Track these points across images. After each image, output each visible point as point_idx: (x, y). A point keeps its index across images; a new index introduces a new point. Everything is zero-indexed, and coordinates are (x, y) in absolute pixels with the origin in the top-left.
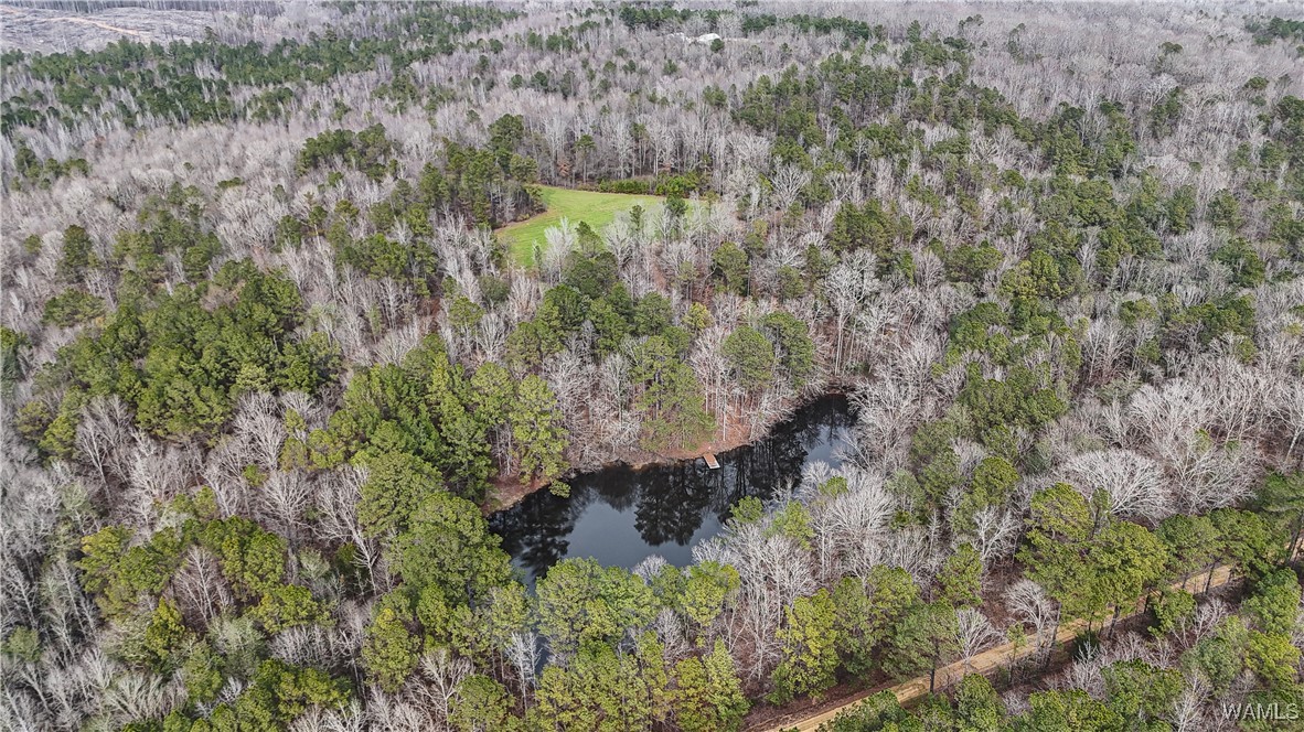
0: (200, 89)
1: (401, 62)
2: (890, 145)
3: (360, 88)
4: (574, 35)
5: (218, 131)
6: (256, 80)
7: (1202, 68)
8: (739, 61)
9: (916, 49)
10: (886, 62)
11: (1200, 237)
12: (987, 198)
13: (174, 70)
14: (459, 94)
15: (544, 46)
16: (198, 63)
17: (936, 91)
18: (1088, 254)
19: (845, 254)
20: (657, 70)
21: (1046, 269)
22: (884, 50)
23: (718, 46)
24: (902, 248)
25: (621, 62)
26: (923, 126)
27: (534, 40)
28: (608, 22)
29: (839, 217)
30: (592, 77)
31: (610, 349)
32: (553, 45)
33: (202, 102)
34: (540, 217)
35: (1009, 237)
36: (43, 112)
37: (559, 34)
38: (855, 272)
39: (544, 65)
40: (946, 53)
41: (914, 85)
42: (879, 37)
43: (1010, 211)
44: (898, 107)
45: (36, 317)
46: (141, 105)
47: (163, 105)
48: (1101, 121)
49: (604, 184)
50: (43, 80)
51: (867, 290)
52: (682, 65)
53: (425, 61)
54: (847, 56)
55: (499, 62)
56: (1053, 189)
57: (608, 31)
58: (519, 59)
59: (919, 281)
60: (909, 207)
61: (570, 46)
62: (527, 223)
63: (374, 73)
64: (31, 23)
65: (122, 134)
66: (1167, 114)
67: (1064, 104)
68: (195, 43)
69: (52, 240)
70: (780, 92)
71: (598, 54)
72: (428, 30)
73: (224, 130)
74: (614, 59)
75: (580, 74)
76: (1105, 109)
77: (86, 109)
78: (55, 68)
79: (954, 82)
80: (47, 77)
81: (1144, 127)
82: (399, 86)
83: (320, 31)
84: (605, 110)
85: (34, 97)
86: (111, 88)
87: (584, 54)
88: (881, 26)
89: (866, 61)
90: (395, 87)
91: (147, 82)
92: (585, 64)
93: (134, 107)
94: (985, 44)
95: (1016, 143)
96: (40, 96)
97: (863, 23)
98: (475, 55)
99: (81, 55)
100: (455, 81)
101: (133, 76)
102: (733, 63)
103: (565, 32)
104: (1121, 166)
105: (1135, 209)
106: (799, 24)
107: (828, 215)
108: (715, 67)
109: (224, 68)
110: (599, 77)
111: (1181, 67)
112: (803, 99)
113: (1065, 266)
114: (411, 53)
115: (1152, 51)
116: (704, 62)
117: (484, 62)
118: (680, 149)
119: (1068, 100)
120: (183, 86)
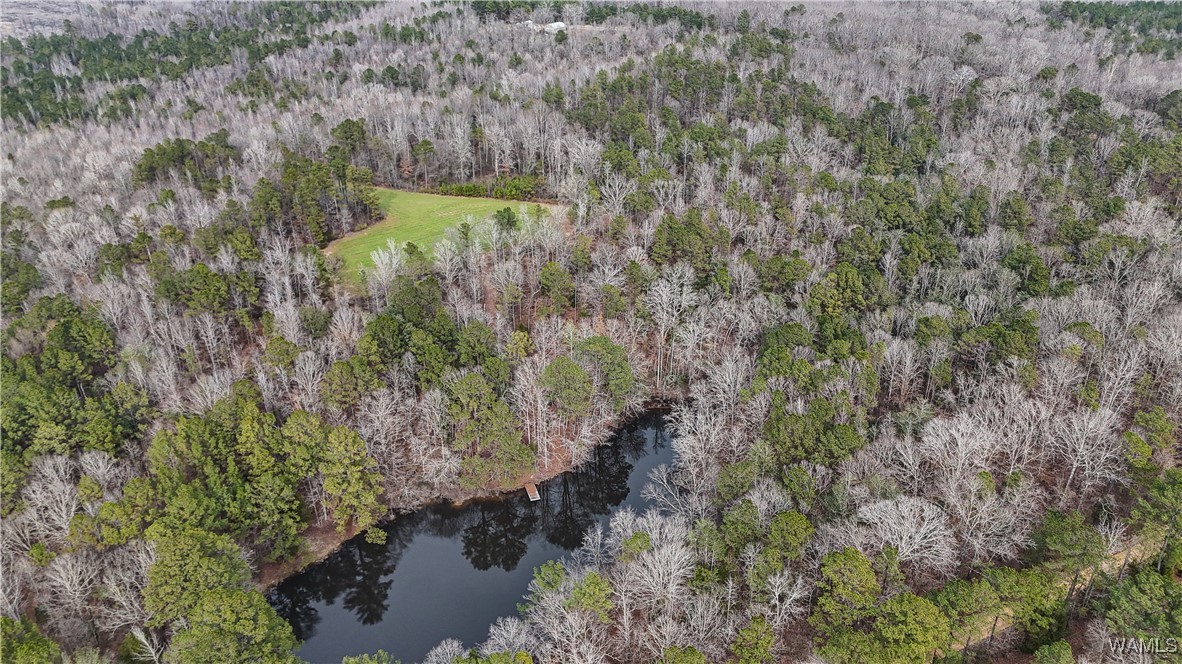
0: (52, 88)
1: (257, 55)
2: (712, 148)
3: (214, 84)
4: (425, 26)
5: (64, 134)
6: (111, 75)
7: (997, 60)
8: (582, 53)
9: (744, 41)
10: (715, 55)
11: (991, 240)
12: (800, 202)
13: (31, 66)
14: (311, 89)
15: (397, 37)
16: (55, 56)
17: (760, 87)
18: (890, 262)
19: (666, 268)
20: (504, 62)
21: (850, 282)
22: (714, 42)
23: (561, 37)
24: (720, 257)
25: (471, 54)
26: (745, 125)
27: (388, 32)
28: (460, 12)
29: (659, 230)
30: (441, 70)
31: (430, 381)
32: (405, 36)
33: (52, 102)
34: (378, 226)
35: (819, 245)
37: (412, 24)
38: (674, 287)
39: (397, 56)
40: (770, 46)
41: (739, 80)
42: (711, 25)
43: (822, 216)
44: (724, 103)
47: (13, 107)
48: (908, 115)
49: (445, 188)
51: (685, 304)
52: (527, 57)
53: (281, 54)
54: (680, 48)
55: (353, 53)
56: (861, 192)
57: (459, 21)
58: (372, 51)
59: (736, 291)
60: (727, 215)
61: (422, 37)
62: (365, 233)
63: (229, 67)
66: (967, 106)
67: (875, 98)
68: (53, 37)
70: (615, 89)
71: (449, 46)
72: (289, 18)
73: (70, 134)
74: (463, 51)
75: (430, 67)
76: (911, 103)
79: (777, 76)
81: (946, 121)
82: (254, 81)
83: (182, 24)
84: (447, 110)
87: (436, 45)
88: (714, 14)
89: (697, 53)
90: (250, 81)
92: (436, 56)
94: (806, 36)
95: (831, 140)
97: (697, 13)
98: (330, 48)
100: (309, 75)
102: (575, 54)
103: (418, 23)
104: (924, 162)
105: (935, 210)
106: (638, 14)
107: (651, 227)
108: (558, 59)
109: (80, 64)
110: (449, 69)
111: (982, 58)
112: (637, 97)
113: (869, 278)
114: (268, 45)
115: (956, 42)
116: (548, 53)
117: (337, 57)
118: (518, 151)
119: (879, 94)
120: (36, 84)
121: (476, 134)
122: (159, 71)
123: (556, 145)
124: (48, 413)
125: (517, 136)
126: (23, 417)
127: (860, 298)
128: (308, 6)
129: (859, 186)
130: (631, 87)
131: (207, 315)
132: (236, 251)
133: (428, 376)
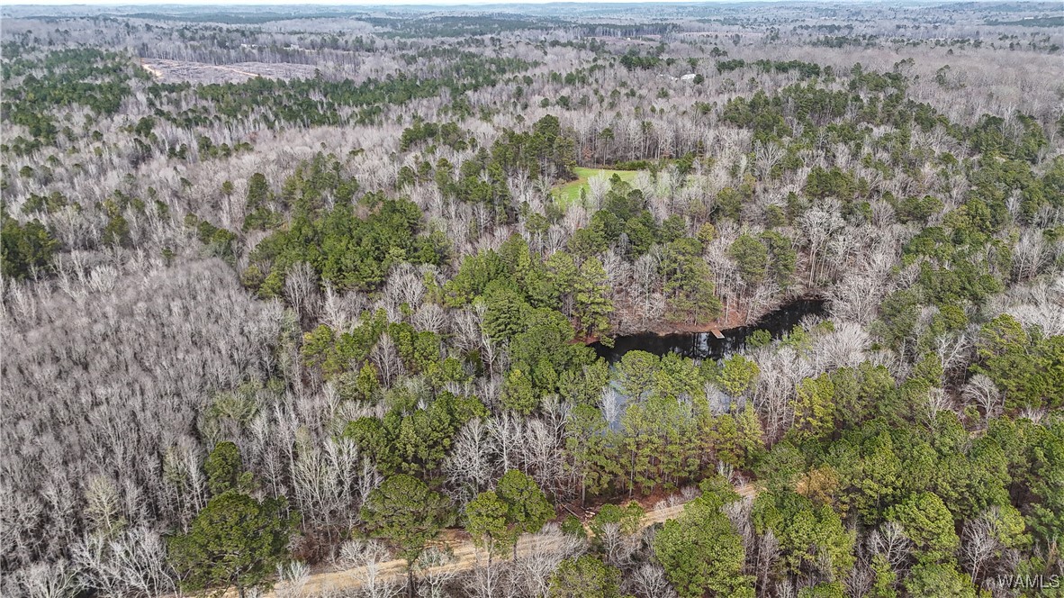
0: (316, 107)
1: (456, 91)
2: (847, 135)
3: (429, 108)
4: (586, 73)
5: (335, 130)
6: (353, 102)
8: (717, 90)
9: (861, 80)
10: (835, 87)
12: (927, 170)
13: (295, 95)
14: (503, 111)
15: (564, 81)
16: (311, 91)
17: (880, 105)
18: (1013, 204)
19: (816, 201)
20: (652, 96)
21: (980, 211)
22: (834, 80)
23: (699, 80)
24: (861, 201)
25: (624, 91)
26: (870, 126)
27: (555, 77)
28: (611, 65)
29: (810, 176)
30: (601, 100)
31: (641, 253)
32: (570, 80)
33: (318, 114)
34: (574, 182)
35: (947, 194)
36: (211, 118)
37: (574, 73)
38: (824, 214)
39: (566, 92)
40: (885, 82)
41: (862, 100)
42: (828, 74)
43: (947, 178)
44: (848, 116)
45: (240, 226)
46: (276, 116)
47: (292, 116)
48: (1019, 129)
49: (619, 164)
50: (207, 99)
51: (834, 226)
52: (671, 92)
53: (476, 91)
54: (804, 85)
55: (530, 91)
56: (981, 166)
57: (612, 71)
58: (545, 89)
59: (875, 223)
60: (864, 173)
61: (583, 81)
63: (438, 98)
64: (188, 69)
65: (269, 133)
67: (987, 115)
68: (307, 80)
69: (241, 184)
70: (753, 105)
71: (606, 86)
72: (473, 73)
73: (339, 130)
74: (618, 89)
75: (593, 99)
76: (1021, 118)
77: (240, 117)
78: (215, 92)
79: (893, 100)
80: (210, 99)
81: (1054, 131)
82: (458, 107)
83: (395, 75)
84: (618, 115)
85: (202, 110)
86: (254, 106)
87: (595, 86)
88: (829, 67)
89: (820, 87)
90: (454, 107)
91: (278, 102)
92: (596, 92)
93: (272, 117)
94: (917, 77)
95: (949, 138)
96: (206, 110)
97: (815, 65)
98: (513, 87)
99: (230, 86)
100: (498, 104)
101: (268, 98)
102: (712, 90)
103: (579, 72)
104: (1037, 156)
105: (1049, 180)
106: (762, 66)
107: (803, 174)
108: (697, 94)
109: (329, 96)
110: (608, 100)
112: (772, 109)
113: (995, 211)
114: (465, 85)
116: (688, 91)
117: (519, 92)
118: (677, 141)
119: (990, 113)
120: (304, 105)
121: (646, 127)
122: (387, 100)
123: (710, 135)
124: (395, 241)
125: (676, 131)
126: (376, 246)
127: (989, 223)
128: (487, 66)
129: (979, 162)
130: (767, 102)
131: (482, 205)
132: (492, 175)
133: (639, 248)
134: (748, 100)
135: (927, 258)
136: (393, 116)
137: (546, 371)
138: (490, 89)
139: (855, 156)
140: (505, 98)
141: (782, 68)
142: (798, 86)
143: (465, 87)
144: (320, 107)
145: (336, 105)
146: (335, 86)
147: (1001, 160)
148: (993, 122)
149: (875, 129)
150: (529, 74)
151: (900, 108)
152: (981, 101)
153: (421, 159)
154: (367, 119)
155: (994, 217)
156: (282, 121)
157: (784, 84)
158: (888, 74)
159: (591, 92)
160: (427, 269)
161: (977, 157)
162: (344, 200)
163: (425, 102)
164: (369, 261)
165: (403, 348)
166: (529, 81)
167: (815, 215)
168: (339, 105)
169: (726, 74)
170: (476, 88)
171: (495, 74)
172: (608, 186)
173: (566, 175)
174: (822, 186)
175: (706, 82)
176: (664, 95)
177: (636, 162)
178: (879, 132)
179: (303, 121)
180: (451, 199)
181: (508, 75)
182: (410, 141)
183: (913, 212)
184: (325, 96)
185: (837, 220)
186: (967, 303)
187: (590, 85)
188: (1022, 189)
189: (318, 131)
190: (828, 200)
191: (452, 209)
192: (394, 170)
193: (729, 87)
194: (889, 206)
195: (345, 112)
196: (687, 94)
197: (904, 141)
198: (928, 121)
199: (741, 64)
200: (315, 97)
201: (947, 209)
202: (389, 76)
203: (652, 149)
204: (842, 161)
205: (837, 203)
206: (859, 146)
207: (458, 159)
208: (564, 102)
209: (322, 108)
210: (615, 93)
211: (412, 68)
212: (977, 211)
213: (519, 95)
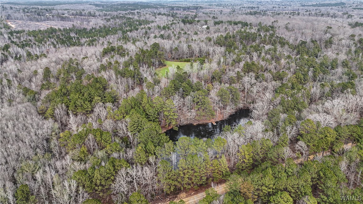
0: (72, 39)
1: (124, 32)
2: (257, 49)
3: (114, 38)
4: (170, 26)
5: (79, 48)
6: (86, 37)
7: (338, 32)
8: (214, 32)
9: (261, 28)
10: (253, 31)
11: (340, 70)
12: (283, 61)
13: (65, 34)
14: (140, 40)
15: (162, 28)
16: (71, 33)
17: (267, 37)
18: (310, 74)
19: (246, 74)
20: (192, 34)
21: (300, 77)
22: (252, 28)
23: (208, 28)
24: (261, 73)
25: (182, 32)
26: (264, 45)
27: (159, 27)
28: (178, 23)
29: (244, 65)
30: (175, 36)
31: (187, 95)
32: (164, 28)
33: (73, 42)
34: (165, 67)
35: (289, 70)
36: (32, 44)
38: (249, 78)
39: (162, 32)
40: (269, 29)
41: (261, 36)
42: (251, 26)
43: (289, 64)
44: (257, 41)
45: (39, 88)
46: (57, 42)
47: (63, 42)
48: (312, 45)
49: (181, 60)
50: (31, 36)
51: (253, 82)
52: (199, 33)
53: (131, 32)
54: (243, 30)
55: (150, 32)
56: (300, 59)
57: (178, 25)
58: (155, 31)
59: (266, 81)
60: (263, 63)
61: (169, 28)
63: (117, 35)
64: (25, 24)
65: (54, 49)
66: (329, 43)
67: (301, 41)
68: (70, 28)
69: (40, 71)
70: (226, 38)
71: (176, 30)
72: (130, 25)
73: (80, 48)
74: (181, 31)
75: (172, 35)
76: (312, 41)
77: (43, 43)
78: (34, 34)
79: (272, 35)
80: (32, 36)
81: (323, 46)
82: (124, 38)
83: (102, 26)
84: (180, 42)
85: (29, 41)
86: (49, 38)
87: (173, 30)
88: (251, 23)
89: (247, 31)
90: (123, 38)
91: (58, 37)
92: (173, 33)
93: (55, 43)
94: (279, 27)
95: (290, 49)
96: (30, 40)
97: (246, 22)
98: (144, 31)
99: (40, 31)
100: (139, 37)
101: (54, 36)
102: (212, 32)
103: (167, 25)
104: (318, 55)
105: (322, 64)
106: (229, 23)
107: (242, 64)
108: (207, 33)
109: (77, 34)
110: (177, 36)
111: (332, 32)
112: (232, 39)
113: (305, 76)
114: (127, 30)
115: (324, 28)
116: (204, 32)
117: (146, 33)
118: (200, 51)
119: (302, 40)
120: (68, 38)
121: (189, 47)
122: (99, 35)
123: (211, 49)
124: (97, 94)
125: (200, 48)
126: (90, 96)
127: (302, 81)
128: (135, 22)
129: (299, 58)
130: (230, 37)
131: (130, 78)
132: (134, 67)
133: (187, 93)
134: (224, 36)
135: (283, 95)
136: (101, 42)
137: (151, 146)
138: (136, 31)
139: (259, 56)
140: (141, 35)
141: (236, 24)
142: (241, 30)
143: (127, 31)
144: (74, 39)
145: (80, 38)
146: (80, 31)
147: (306, 57)
148: (304, 43)
149: (266, 46)
150: (150, 26)
151: (274, 38)
152: (300, 35)
153: (108, 60)
154: (91, 43)
155: (304, 78)
156: (59, 44)
157: (237, 30)
158: (270, 26)
159: (171, 33)
160: (109, 105)
161: (298, 56)
162: (79, 78)
163: (112, 36)
164: (87, 102)
165: (98, 139)
166: (149, 28)
167: (246, 79)
168: (81, 38)
169: (217, 26)
170: (131, 31)
171: (138, 26)
172: (176, 70)
173: (162, 65)
174: (248, 69)
175: (210, 29)
176: (196, 34)
177: (186, 59)
178: (267, 47)
179: (67, 44)
180: (119, 76)
181: (143, 26)
182: (105, 53)
183: (279, 77)
184: (76, 34)
185: (253, 81)
186: (296, 112)
187: (171, 30)
188: (313, 67)
189: (72, 48)
190: (250, 73)
191: (119, 80)
192: (99, 64)
193: (218, 31)
194: (271, 75)
195: (83, 40)
196: (204, 33)
197: (275, 50)
198: (283, 43)
199: (222, 22)
200: (72, 35)
201: (289, 76)
202: (100, 27)
203: (192, 54)
204: (255, 58)
205: (254, 75)
206: (260, 53)
207: (122, 60)
208: (162, 37)
209: (75, 39)
210: (180, 33)
211: (109, 23)
212: (299, 77)
213: (146, 34)
